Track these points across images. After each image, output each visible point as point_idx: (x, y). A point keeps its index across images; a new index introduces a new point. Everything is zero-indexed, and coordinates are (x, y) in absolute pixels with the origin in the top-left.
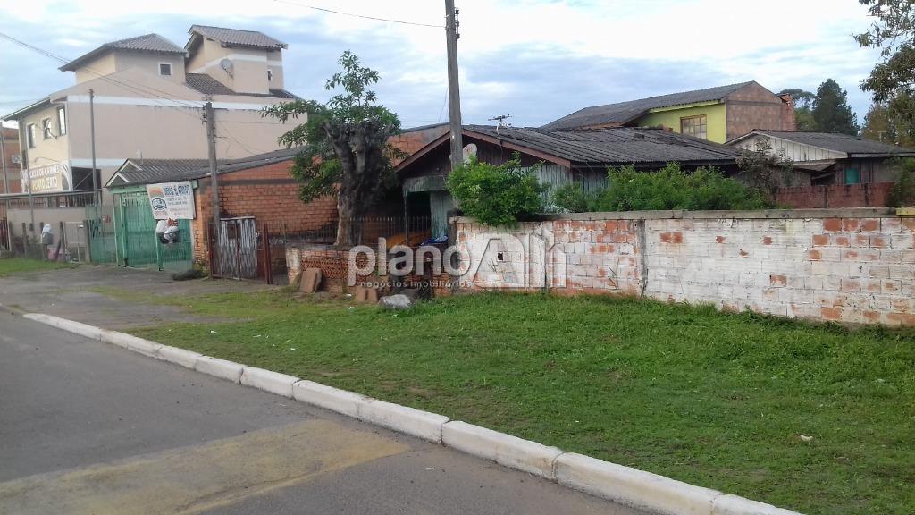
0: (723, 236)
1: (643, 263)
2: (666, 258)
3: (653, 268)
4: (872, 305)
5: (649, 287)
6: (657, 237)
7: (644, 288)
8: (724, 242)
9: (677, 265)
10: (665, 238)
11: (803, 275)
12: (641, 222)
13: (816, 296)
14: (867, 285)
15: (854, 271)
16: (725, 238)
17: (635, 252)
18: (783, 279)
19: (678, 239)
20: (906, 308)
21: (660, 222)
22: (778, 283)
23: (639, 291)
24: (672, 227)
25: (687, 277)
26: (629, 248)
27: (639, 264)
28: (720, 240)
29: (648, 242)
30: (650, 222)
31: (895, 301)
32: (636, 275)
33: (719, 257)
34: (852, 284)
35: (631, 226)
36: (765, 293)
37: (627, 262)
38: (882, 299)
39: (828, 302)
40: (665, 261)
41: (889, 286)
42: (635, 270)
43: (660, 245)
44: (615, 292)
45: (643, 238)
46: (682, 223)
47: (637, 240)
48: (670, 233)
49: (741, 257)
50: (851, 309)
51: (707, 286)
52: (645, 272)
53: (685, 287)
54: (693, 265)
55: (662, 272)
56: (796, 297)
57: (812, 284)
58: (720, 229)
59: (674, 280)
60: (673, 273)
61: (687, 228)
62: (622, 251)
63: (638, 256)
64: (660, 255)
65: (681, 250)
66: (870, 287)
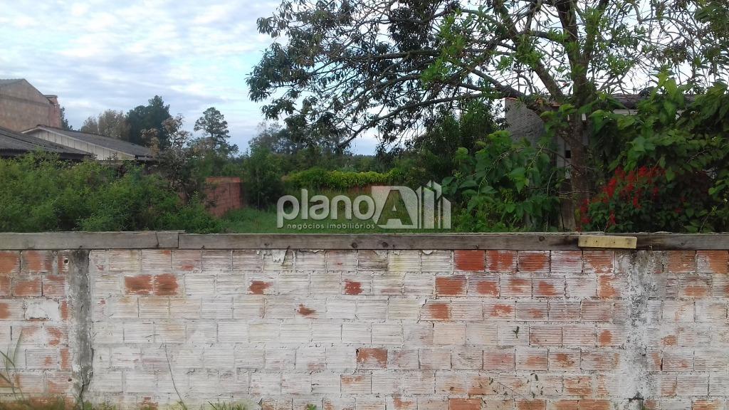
0: (265, 280)
1: (83, 338)
2: (137, 326)
3: (105, 345)
4: (534, 389)
5: (97, 385)
6: (120, 285)
7: (83, 389)
8: (266, 291)
9: (163, 338)
10: (137, 285)
11: (416, 346)
12: (81, 256)
13: (441, 380)
14: (526, 357)
15: (504, 335)
16: (267, 285)
17: (64, 314)
18: (381, 355)
19: (167, 286)
20: (588, 391)
21: (125, 255)
22: (372, 360)
23: (71, 394)
24: (153, 264)
25: (184, 359)
26: (49, 309)
27: (73, 339)
28: (258, 287)
29: (95, 296)
30: (101, 254)
31: (570, 381)
32: (65, 362)
33: (258, 320)
34: (502, 358)
35: (55, 265)
36: (347, 380)
37: (42, 336)
38: (550, 379)
39: (461, 390)
40: (138, 332)
41: (562, 357)
42: (64, 354)
43: (125, 301)
44: (13, 399)
45: (84, 287)
46: (177, 258)
47: (68, 290)
48: (147, 278)
49: (300, 318)
50: (498, 398)
51: (228, 374)
52: (87, 353)
53: (181, 381)
54: (199, 337)
55: (129, 354)
56: (404, 384)
57: (433, 360)
58: (259, 269)
59: (157, 368)
60: (152, 353)
61: (189, 267)
62: (30, 313)
63: (73, 323)
64: (124, 321)
65: (173, 307)
66: (531, 362)
